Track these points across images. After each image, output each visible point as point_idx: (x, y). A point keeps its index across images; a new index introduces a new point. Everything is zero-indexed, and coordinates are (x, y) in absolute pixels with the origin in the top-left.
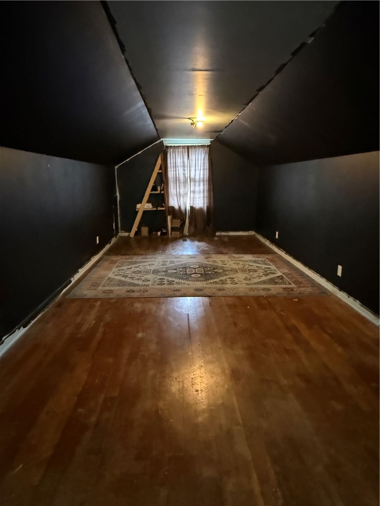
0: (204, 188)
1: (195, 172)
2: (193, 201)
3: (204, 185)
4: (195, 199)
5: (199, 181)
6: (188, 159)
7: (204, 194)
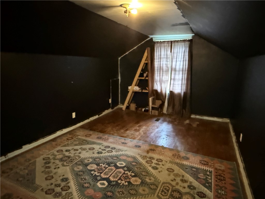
0: (182, 77)
1: (176, 63)
2: (173, 86)
3: (183, 74)
4: (174, 86)
5: (179, 71)
6: (171, 52)
7: (182, 82)
